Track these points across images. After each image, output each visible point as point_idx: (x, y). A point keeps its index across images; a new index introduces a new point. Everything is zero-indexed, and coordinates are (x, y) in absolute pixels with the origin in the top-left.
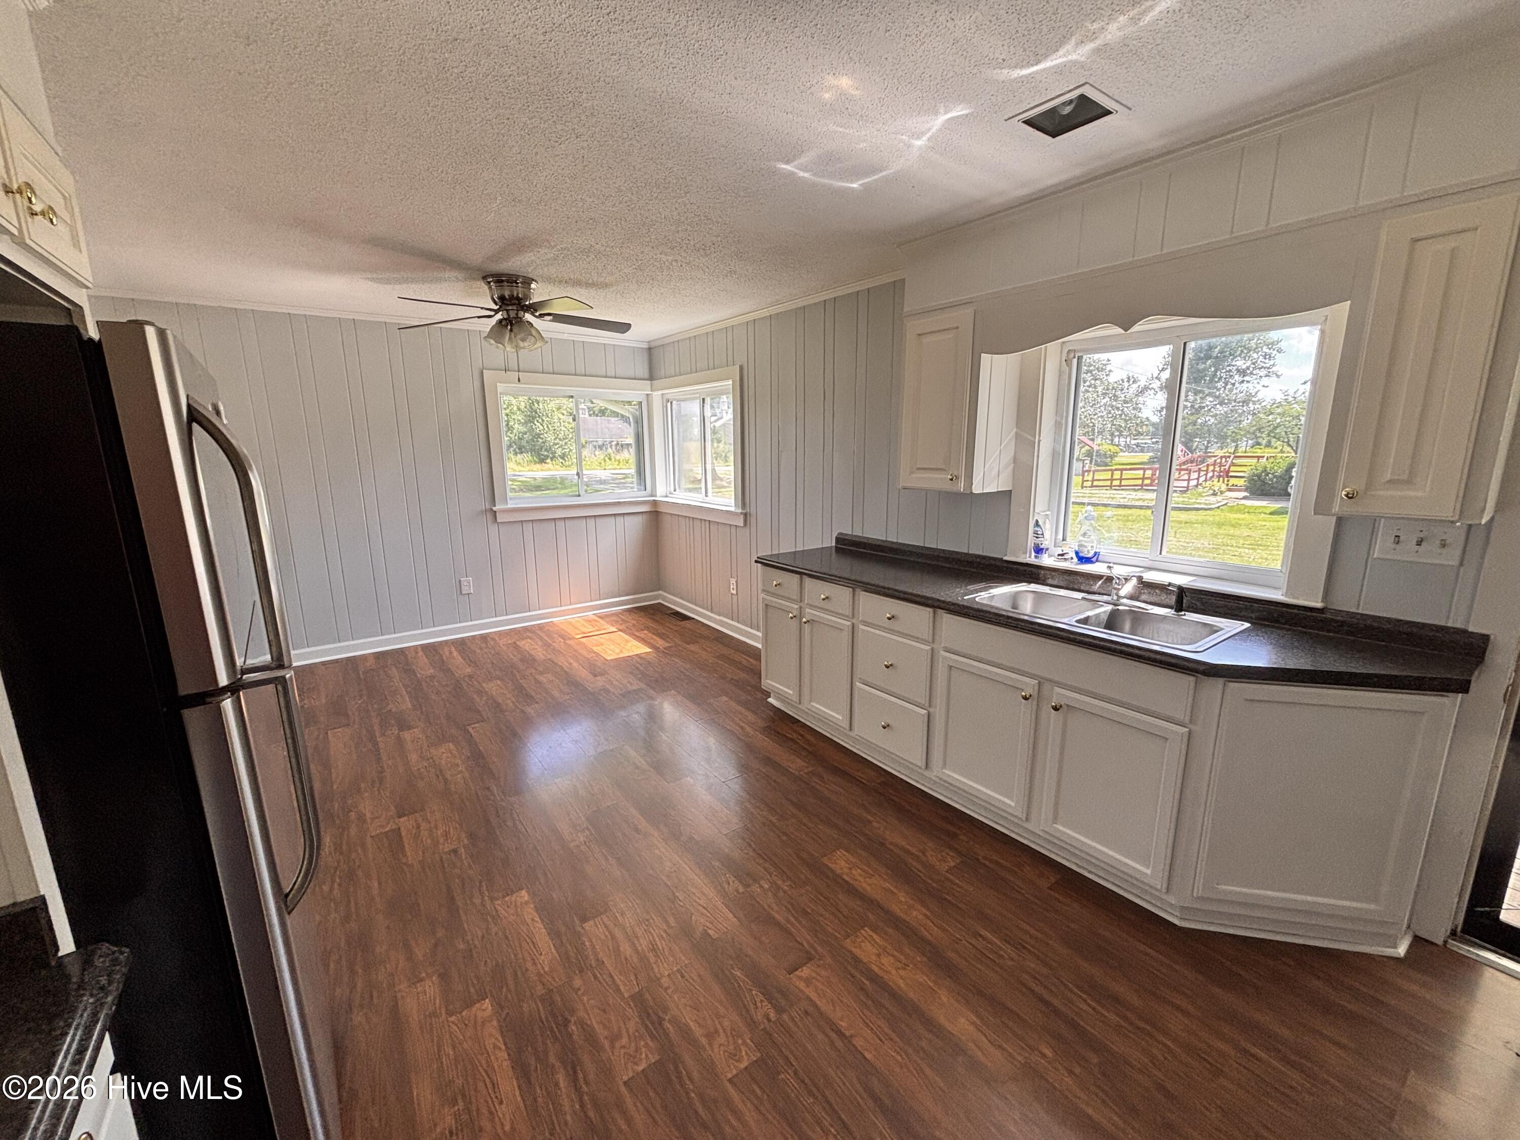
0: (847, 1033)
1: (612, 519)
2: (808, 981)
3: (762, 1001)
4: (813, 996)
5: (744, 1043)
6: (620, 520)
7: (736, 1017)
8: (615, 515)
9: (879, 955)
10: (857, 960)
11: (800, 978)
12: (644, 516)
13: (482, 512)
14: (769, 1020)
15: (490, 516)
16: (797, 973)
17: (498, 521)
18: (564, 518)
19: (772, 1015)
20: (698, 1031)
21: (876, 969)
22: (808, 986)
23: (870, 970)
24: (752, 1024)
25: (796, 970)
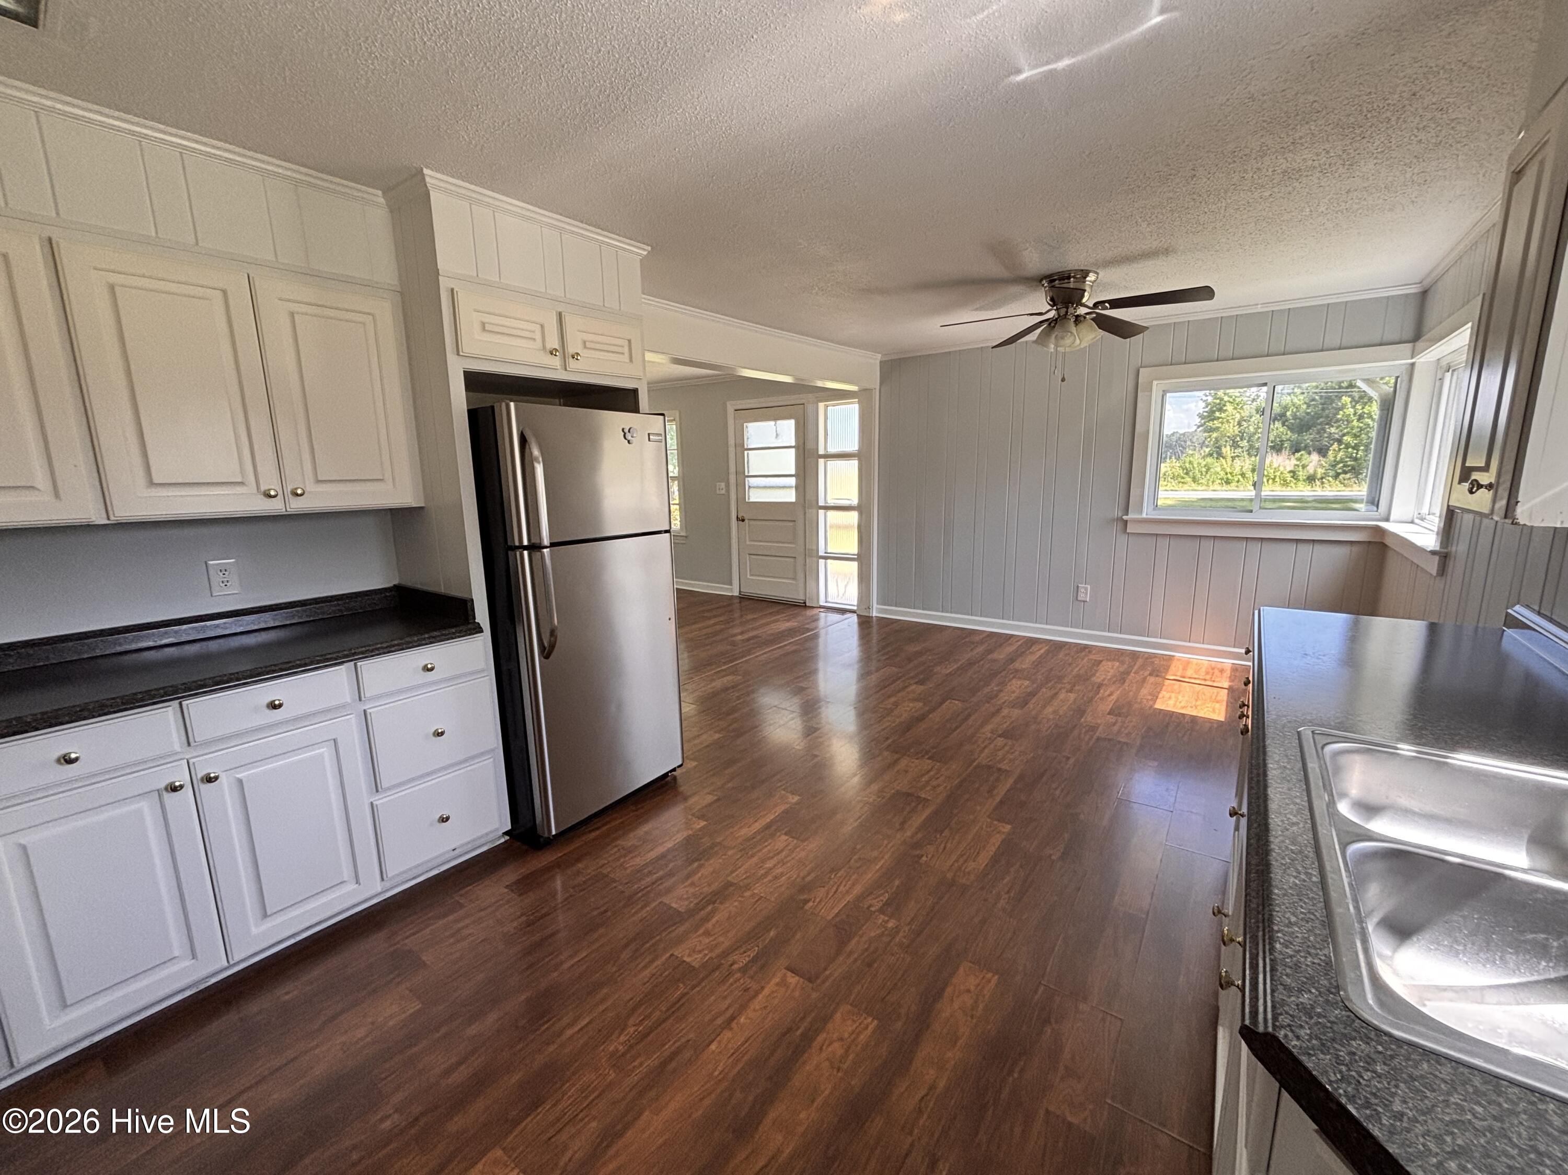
0: (734, 1025)
1: (1293, 546)
2: (783, 983)
3: (749, 956)
4: (766, 991)
5: (706, 955)
6: (1305, 549)
7: (727, 944)
8: (1298, 541)
9: (841, 1039)
10: (826, 1019)
11: (785, 975)
12: (1355, 549)
13: (1113, 520)
14: (732, 965)
15: (1120, 525)
16: (789, 974)
17: (1128, 531)
18: (1214, 537)
19: (736, 966)
20: (709, 925)
21: (820, 1038)
22: (777, 984)
23: (818, 1032)
24: (725, 954)
25: (793, 972)
